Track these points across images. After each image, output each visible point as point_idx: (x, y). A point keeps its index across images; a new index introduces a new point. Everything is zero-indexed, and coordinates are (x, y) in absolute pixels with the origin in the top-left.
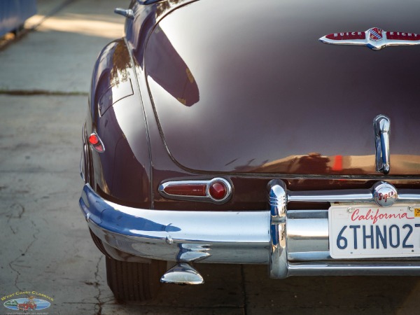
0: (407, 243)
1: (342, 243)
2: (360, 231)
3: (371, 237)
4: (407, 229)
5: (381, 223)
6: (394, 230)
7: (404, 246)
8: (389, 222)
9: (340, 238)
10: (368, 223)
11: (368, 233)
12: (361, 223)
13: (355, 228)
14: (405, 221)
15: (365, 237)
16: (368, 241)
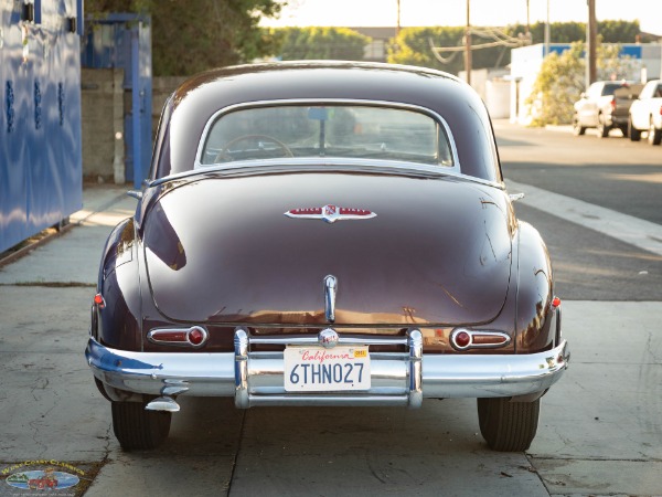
0: (348, 379)
1: (295, 378)
2: (309, 369)
3: (319, 373)
4: (349, 367)
5: (327, 363)
6: (337, 368)
7: (346, 381)
8: (333, 362)
9: (293, 374)
10: (316, 362)
11: (316, 370)
12: (311, 362)
13: (305, 366)
14: (347, 361)
15: (313, 374)
16: (316, 377)
